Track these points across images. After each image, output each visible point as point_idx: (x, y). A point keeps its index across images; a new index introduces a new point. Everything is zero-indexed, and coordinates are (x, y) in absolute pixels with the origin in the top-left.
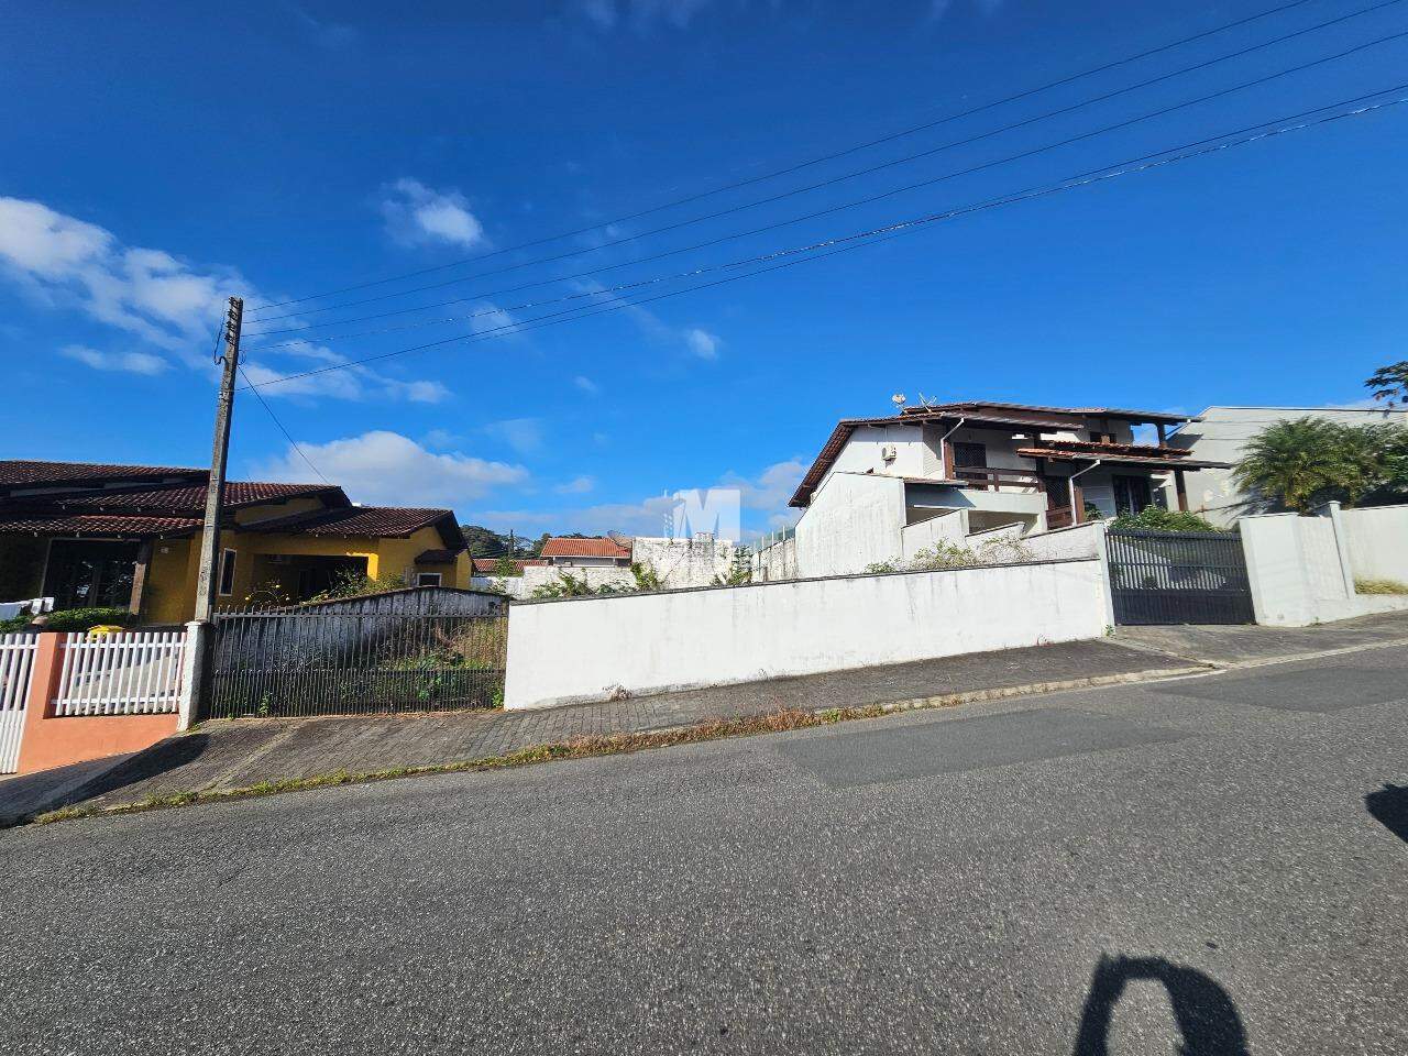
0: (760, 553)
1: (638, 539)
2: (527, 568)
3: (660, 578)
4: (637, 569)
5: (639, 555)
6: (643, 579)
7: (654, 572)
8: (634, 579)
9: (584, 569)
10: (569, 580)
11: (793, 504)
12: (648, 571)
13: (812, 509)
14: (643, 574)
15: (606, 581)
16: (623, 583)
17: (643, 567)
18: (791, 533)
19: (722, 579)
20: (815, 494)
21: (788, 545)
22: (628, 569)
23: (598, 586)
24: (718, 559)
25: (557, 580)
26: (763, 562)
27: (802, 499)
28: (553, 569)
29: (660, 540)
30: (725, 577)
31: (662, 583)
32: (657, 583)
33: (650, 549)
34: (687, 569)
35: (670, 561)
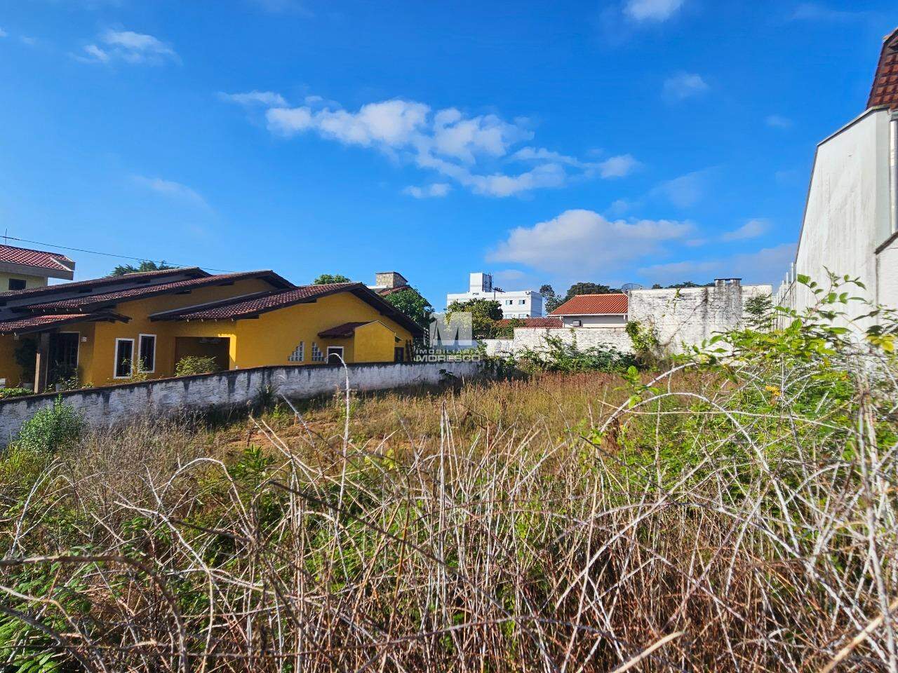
12: (646, 331)
31: (665, 345)
32: (658, 345)
33: (650, 304)
34: (700, 328)
35: (676, 318)
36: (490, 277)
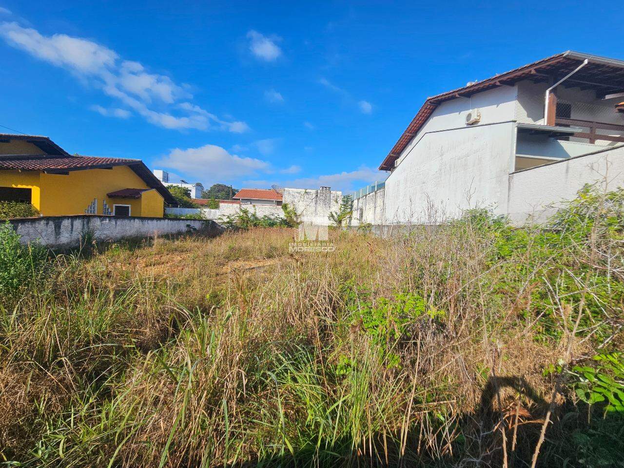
0: (358, 199)
1: (286, 189)
2: (221, 205)
3: (299, 213)
4: (285, 207)
5: (286, 199)
6: (288, 213)
7: (295, 209)
8: (284, 213)
9: (254, 206)
10: (245, 212)
11: (382, 169)
12: (291, 208)
13: (396, 171)
14: (288, 210)
15: (267, 213)
16: (276, 215)
17: (289, 206)
18: (382, 186)
19: (334, 214)
20: (399, 161)
21: (378, 194)
22: (280, 207)
23: (262, 216)
24: (333, 202)
25: (238, 211)
26: (360, 205)
27: (389, 165)
28: (236, 206)
29: (299, 190)
30: (336, 213)
31: (299, 216)
32: (296, 215)
33: (293, 196)
34: (314, 208)
35: (304, 203)
36: (168, 174)
